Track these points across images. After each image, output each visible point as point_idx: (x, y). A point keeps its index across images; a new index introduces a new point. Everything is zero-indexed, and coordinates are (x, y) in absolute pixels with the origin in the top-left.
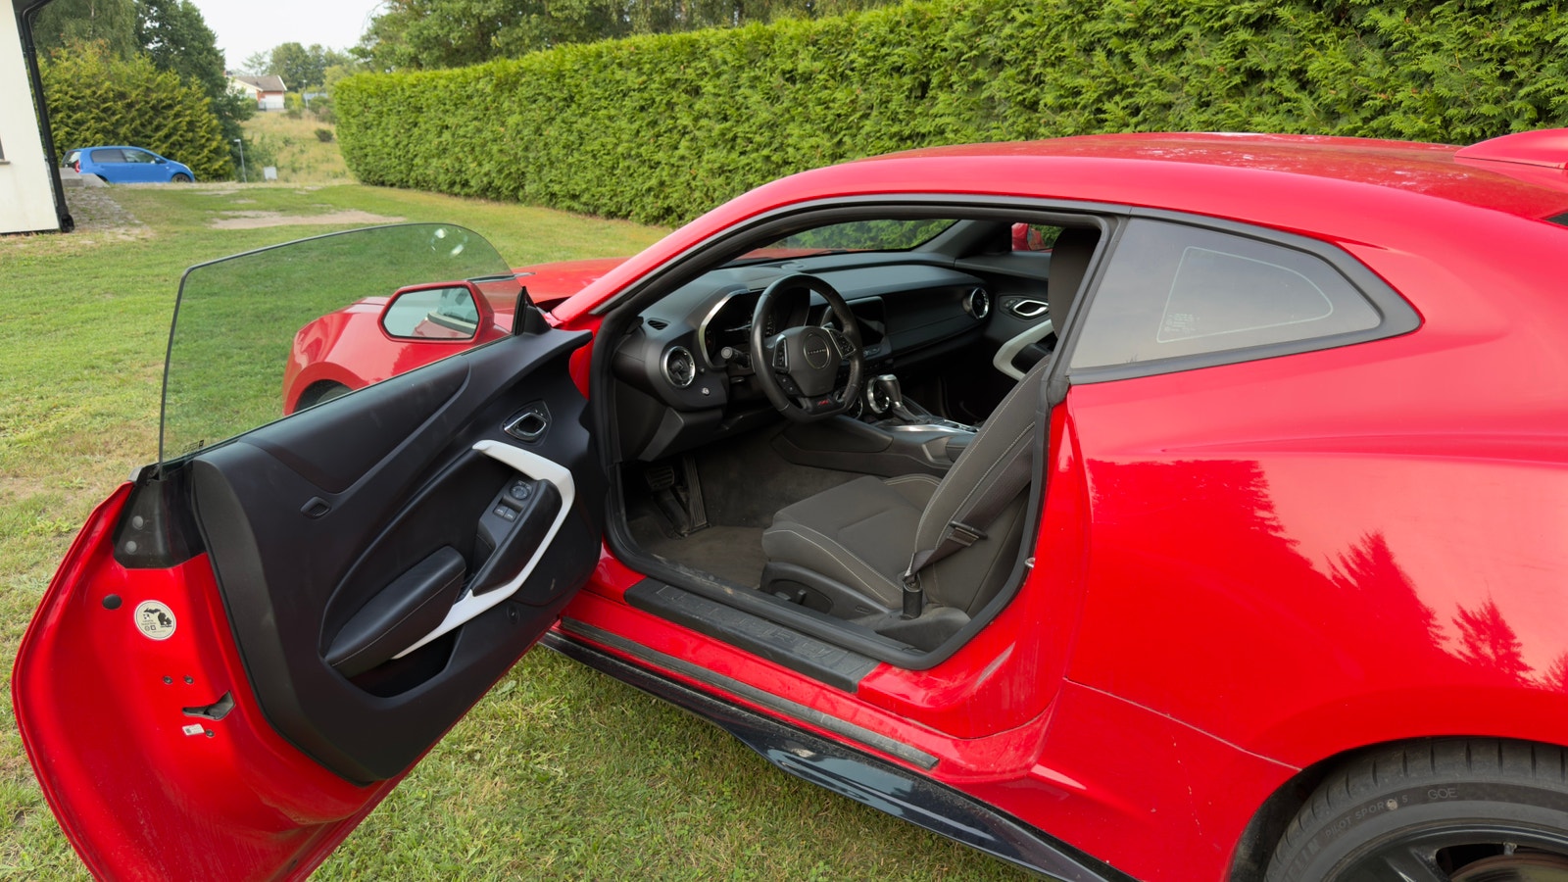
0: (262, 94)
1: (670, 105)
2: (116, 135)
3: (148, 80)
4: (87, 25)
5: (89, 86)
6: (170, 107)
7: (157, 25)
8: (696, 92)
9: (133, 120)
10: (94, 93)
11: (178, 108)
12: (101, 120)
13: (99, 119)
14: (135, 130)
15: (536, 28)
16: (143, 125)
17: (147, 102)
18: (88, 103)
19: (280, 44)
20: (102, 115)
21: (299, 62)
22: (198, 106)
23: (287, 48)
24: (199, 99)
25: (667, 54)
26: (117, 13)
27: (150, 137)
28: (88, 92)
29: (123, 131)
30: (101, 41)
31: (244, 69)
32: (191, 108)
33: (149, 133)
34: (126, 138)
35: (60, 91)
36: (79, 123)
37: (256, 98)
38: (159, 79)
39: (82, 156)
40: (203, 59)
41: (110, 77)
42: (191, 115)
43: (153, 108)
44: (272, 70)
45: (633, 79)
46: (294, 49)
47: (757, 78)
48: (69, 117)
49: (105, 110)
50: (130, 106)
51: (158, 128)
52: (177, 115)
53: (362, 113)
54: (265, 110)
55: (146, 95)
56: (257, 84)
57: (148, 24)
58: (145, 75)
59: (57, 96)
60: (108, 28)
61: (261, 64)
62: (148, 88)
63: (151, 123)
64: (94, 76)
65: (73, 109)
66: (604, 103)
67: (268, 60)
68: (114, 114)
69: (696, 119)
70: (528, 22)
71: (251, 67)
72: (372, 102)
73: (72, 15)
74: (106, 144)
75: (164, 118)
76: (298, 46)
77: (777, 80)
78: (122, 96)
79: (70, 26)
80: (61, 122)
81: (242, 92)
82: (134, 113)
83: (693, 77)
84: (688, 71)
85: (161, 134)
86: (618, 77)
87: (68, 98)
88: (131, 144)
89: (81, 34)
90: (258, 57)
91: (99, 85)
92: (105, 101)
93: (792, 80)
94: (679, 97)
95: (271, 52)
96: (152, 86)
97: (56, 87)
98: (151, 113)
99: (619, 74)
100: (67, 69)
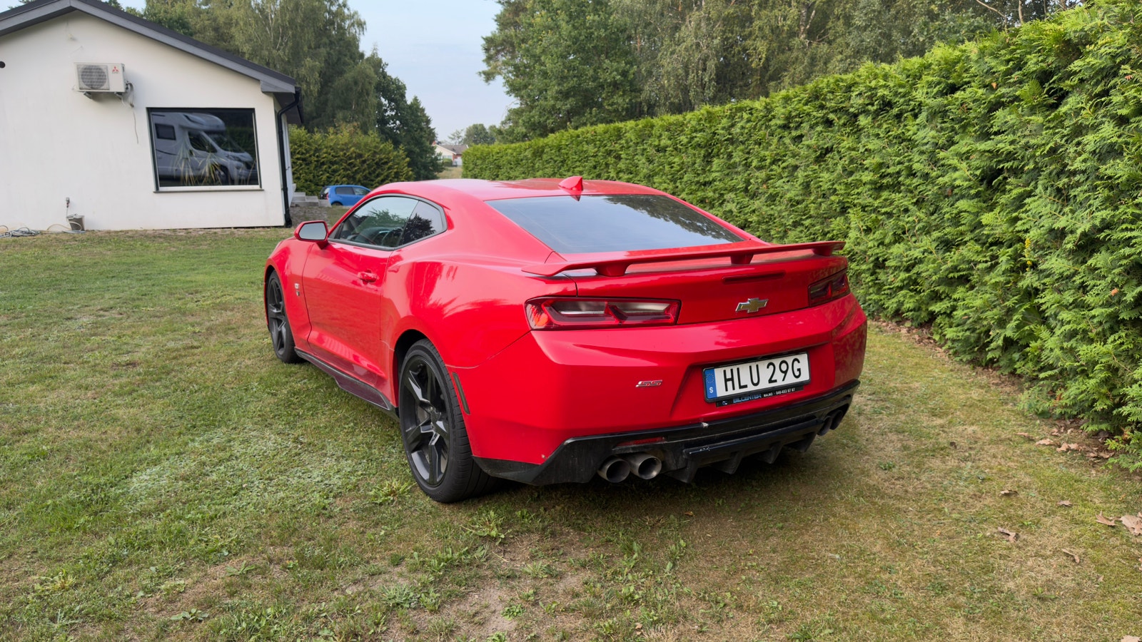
0: (455, 157)
1: (607, 165)
2: (354, 178)
3: (376, 147)
4: (348, 114)
5: (342, 150)
6: (386, 163)
7: (394, 113)
8: (618, 158)
9: (364, 170)
10: (345, 154)
11: (390, 164)
12: (347, 170)
13: (345, 169)
14: (365, 176)
15: (595, 117)
16: (370, 173)
17: (373, 160)
18: (341, 160)
19: (471, 125)
20: (348, 167)
21: (481, 136)
22: (402, 163)
23: (475, 127)
24: (404, 159)
25: (607, 135)
26: (367, 107)
27: (373, 181)
28: (342, 153)
29: (358, 176)
30: (355, 124)
31: (449, 140)
32: (398, 164)
33: (373, 178)
34: (359, 181)
35: (326, 153)
36: (335, 171)
37: (452, 158)
38: (382, 146)
39: (331, 191)
40: (417, 134)
41: (354, 145)
42: (397, 168)
43: (377, 163)
44: (465, 141)
45: (591, 149)
46: (479, 128)
47: (644, 150)
48: (330, 168)
49: (350, 164)
50: (364, 162)
51: (378, 176)
52: (389, 168)
53: (473, 169)
54: (456, 166)
55: (374, 156)
56: (453, 150)
57: (388, 113)
58: (374, 144)
59: (325, 155)
60: (361, 116)
61: (459, 137)
62: (375, 152)
63: (374, 172)
64: (346, 144)
65: (333, 163)
66: (578, 164)
67: (463, 135)
68: (354, 166)
69: (618, 173)
70: (591, 113)
71: (453, 139)
72: (479, 162)
73: (342, 108)
74: (348, 184)
75: (382, 170)
76: (482, 125)
77: (651, 151)
78: (360, 156)
79: (340, 115)
80: (325, 170)
81: (440, 154)
82: (365, 166)
83: (618, 149)
84: (617, 145)
85: (379, 179)
86: (585, 149)
87: (330, 157)
88: (362, 184)
89: (345, 119)
90: (458, 133)
91: (348, 149)
92: (350, 159)
93: (658, 151)
94: (611, 160)
95: (465, 130)
96: (377, 151)
97: (325, 150)
98: (375, 167)
99: (586, 147)
100: (332, 140)
